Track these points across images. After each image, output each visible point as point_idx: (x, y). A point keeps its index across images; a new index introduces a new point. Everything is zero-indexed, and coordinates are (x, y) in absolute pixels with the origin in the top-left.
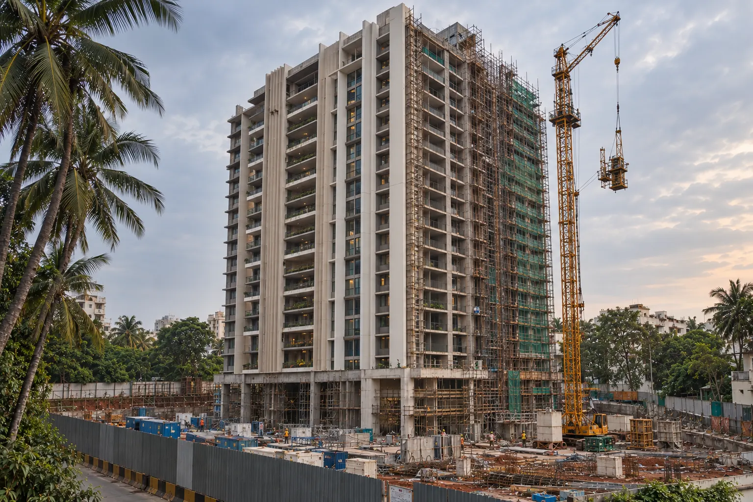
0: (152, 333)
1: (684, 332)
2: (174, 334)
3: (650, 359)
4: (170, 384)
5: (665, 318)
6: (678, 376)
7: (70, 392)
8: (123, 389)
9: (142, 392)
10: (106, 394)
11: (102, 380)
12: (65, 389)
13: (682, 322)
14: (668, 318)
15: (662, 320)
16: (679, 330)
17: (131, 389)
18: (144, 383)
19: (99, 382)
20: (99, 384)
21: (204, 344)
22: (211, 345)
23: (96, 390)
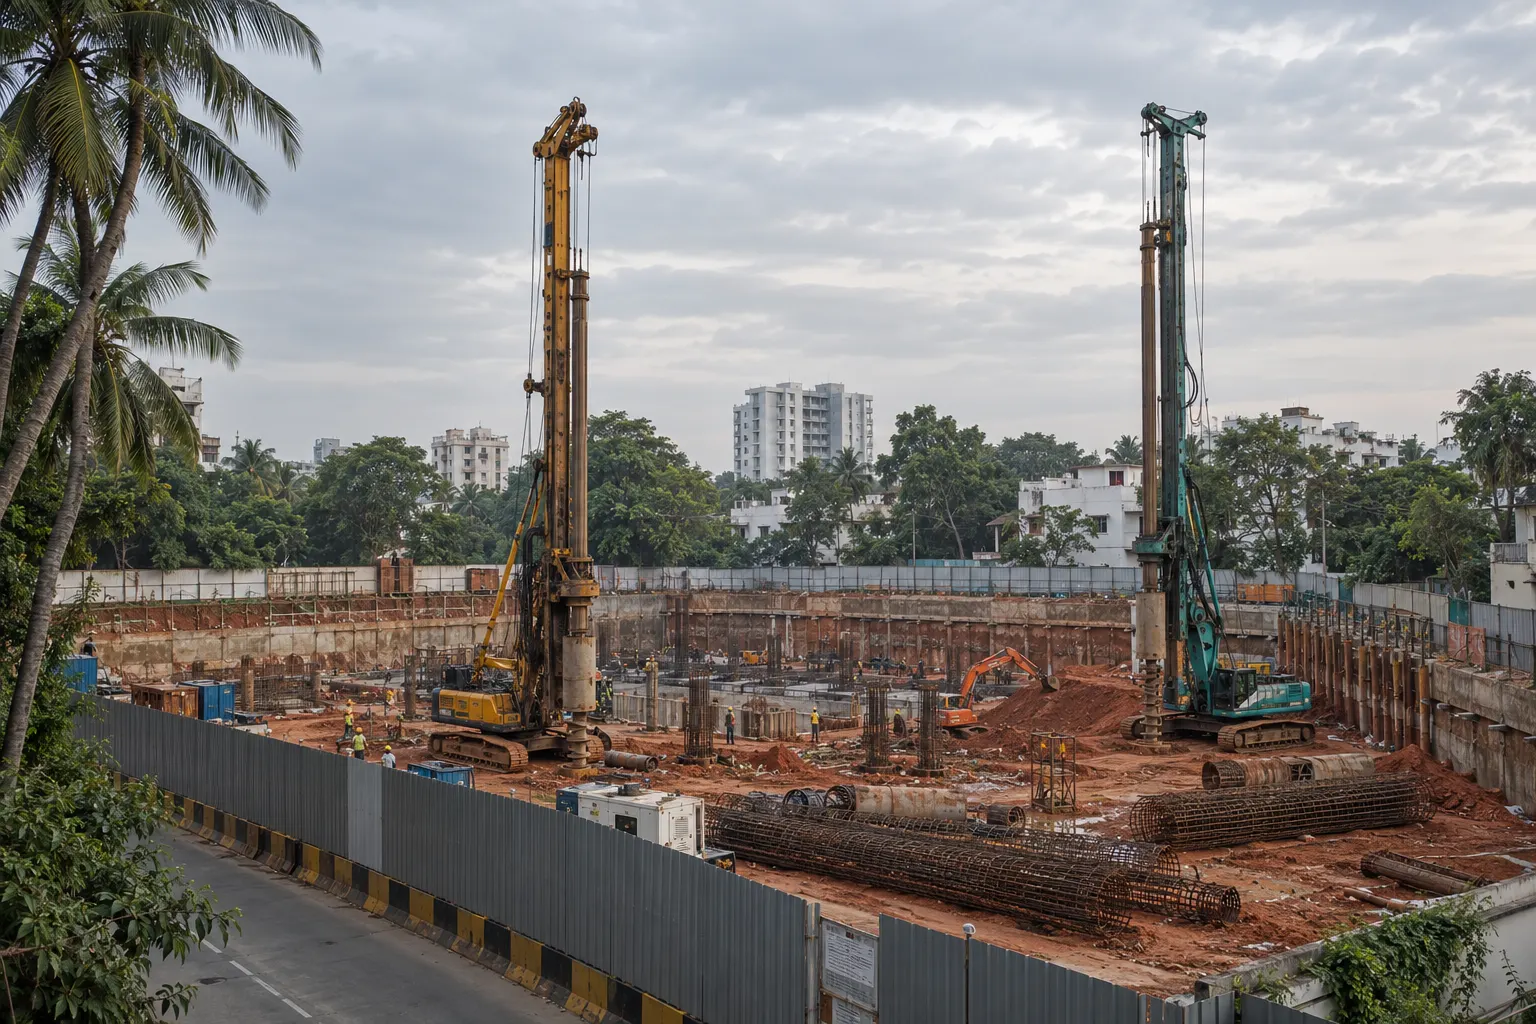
0: (309, 468)
1: (1393, 464)
2: (352, 472)
3: (1323, 520)
4: (346, 573)
5: (1354, 436)
6: (1381, 553)
7: (139, 589)
8: (249, 585)
9: (289, 588)
10: (216, 593)
11: (207, 563)
12: (128, 583)
13: (1390, 444)
14: (1361, 436)
15: (1349, 440)
16: (1383, 461)
17: (267, 584)
18: (293, 570)
19: (203, 568)
20: (202, 572)
21: (414, 492)
22: (428, 494)
23: (199, 584)
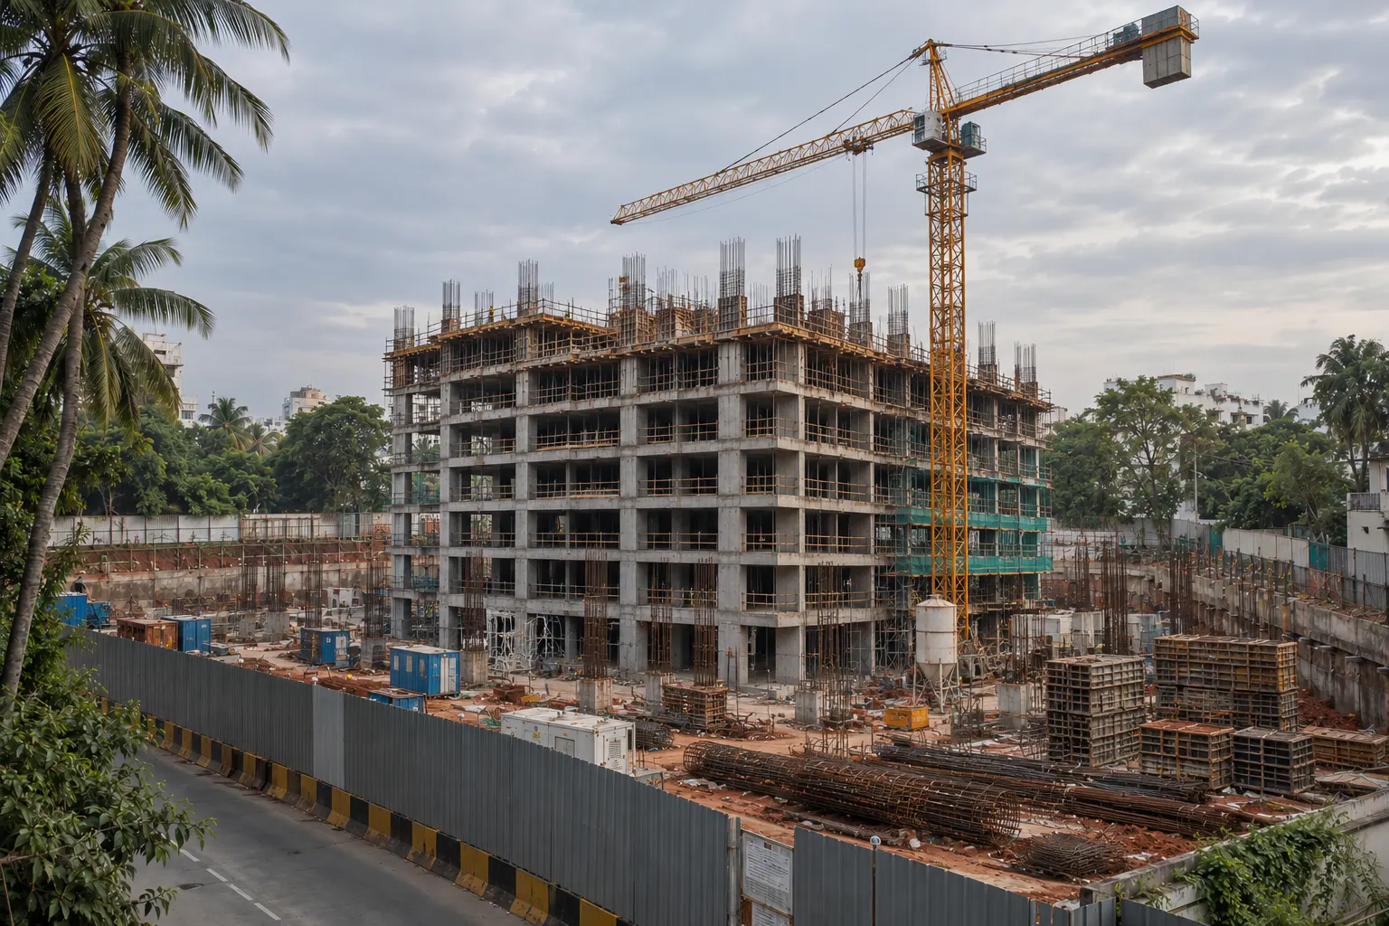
0: (278, 424)
1: (1259, 422)
2: (317, 429)
3: (1196, 472)
4: (312, 520)
5: (1223, 396)
6: (1247, 502)
7: (125, 533)
8: (224, 529)
9: (260, 532)
10: (194, 537)
11: (185, 510)
12: (114, 528)
13: (1256, 403)
14: (1229, 397)
15: (1219, 400)
16: (1249, 419)
17: (240, 528)
18: (264, 516)
19: (182, 514)
20: (181, 518)
21: (374, 446)
22: (387, 447)
23: (178, 529)
